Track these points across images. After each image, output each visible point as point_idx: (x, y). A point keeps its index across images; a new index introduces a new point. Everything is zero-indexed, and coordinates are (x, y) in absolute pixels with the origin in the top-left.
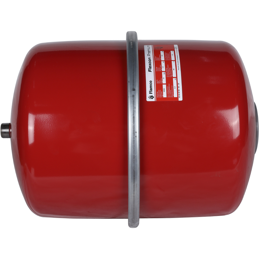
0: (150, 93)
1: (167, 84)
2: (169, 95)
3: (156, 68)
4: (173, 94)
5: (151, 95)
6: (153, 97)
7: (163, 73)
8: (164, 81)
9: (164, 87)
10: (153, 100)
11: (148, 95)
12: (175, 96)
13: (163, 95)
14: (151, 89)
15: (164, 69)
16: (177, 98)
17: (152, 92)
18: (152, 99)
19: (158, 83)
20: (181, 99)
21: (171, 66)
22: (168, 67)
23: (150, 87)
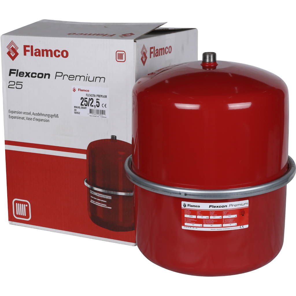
0: (188, 205)
1: (196, 219)
2: (187, 219)
3: (214, 212)
4: (187, 223)
5: (187, 205)
6: (185, 207)
7: (208, 217)
8: (199, 217)
9: (194, 217)
10: (182, 207)
11: (187, 203)
12: (186, 224)
13: (187, 214)
14: (192, 206)
15: (212, 217)
16: (184, 225)
17: (189, 206)
18: (184, 206)
19: (198, 212)
20: (183, 227)
21: (215, 223)
22: (215, 221)
23: (194, 206)
